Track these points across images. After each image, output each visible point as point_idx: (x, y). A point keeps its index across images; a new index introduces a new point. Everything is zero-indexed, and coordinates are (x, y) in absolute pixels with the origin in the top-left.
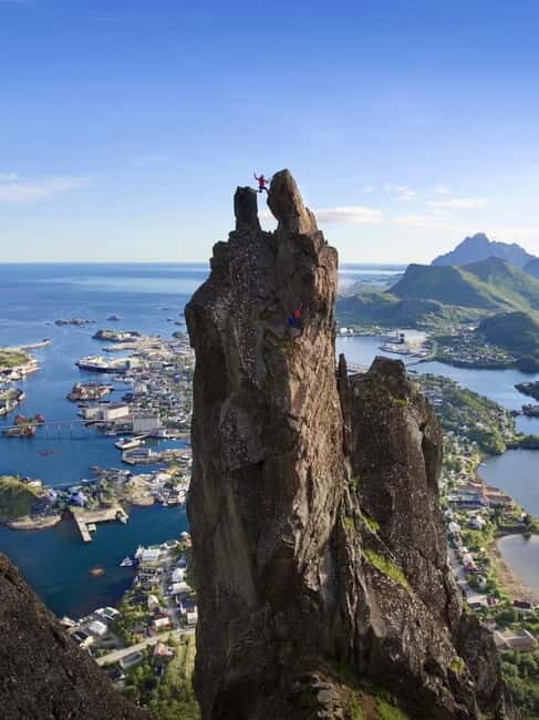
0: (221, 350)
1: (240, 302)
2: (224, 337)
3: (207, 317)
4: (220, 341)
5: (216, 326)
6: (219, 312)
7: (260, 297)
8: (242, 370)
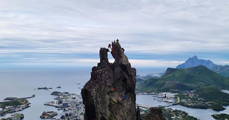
0: (94, 105)
1: (101, 88)
2: (95, 101)
3: (89, 94)
4: (93, 102)
5: (92, 97)
6: (94, 92)
7: (108, 86)
8: (101, 113)
